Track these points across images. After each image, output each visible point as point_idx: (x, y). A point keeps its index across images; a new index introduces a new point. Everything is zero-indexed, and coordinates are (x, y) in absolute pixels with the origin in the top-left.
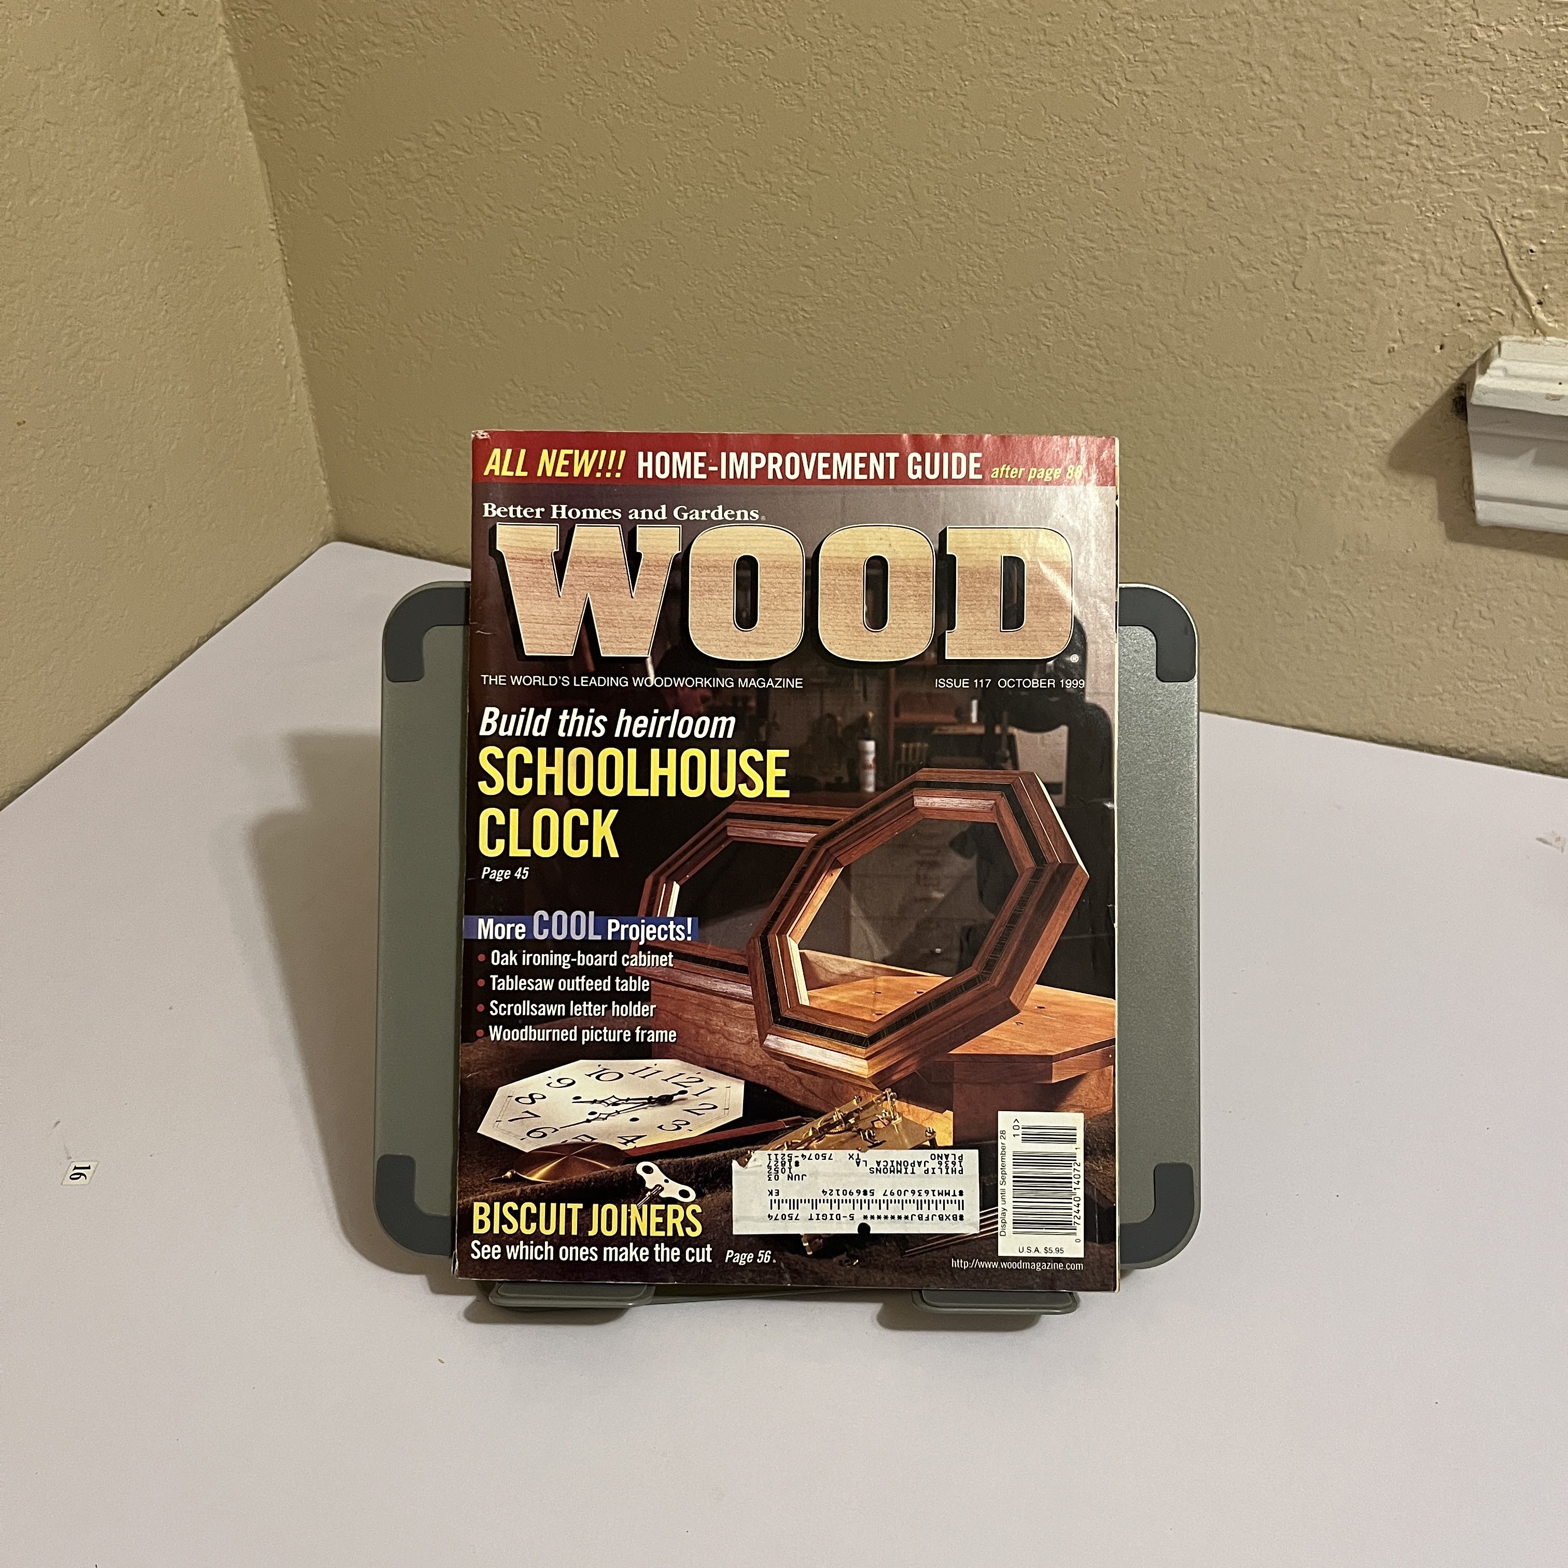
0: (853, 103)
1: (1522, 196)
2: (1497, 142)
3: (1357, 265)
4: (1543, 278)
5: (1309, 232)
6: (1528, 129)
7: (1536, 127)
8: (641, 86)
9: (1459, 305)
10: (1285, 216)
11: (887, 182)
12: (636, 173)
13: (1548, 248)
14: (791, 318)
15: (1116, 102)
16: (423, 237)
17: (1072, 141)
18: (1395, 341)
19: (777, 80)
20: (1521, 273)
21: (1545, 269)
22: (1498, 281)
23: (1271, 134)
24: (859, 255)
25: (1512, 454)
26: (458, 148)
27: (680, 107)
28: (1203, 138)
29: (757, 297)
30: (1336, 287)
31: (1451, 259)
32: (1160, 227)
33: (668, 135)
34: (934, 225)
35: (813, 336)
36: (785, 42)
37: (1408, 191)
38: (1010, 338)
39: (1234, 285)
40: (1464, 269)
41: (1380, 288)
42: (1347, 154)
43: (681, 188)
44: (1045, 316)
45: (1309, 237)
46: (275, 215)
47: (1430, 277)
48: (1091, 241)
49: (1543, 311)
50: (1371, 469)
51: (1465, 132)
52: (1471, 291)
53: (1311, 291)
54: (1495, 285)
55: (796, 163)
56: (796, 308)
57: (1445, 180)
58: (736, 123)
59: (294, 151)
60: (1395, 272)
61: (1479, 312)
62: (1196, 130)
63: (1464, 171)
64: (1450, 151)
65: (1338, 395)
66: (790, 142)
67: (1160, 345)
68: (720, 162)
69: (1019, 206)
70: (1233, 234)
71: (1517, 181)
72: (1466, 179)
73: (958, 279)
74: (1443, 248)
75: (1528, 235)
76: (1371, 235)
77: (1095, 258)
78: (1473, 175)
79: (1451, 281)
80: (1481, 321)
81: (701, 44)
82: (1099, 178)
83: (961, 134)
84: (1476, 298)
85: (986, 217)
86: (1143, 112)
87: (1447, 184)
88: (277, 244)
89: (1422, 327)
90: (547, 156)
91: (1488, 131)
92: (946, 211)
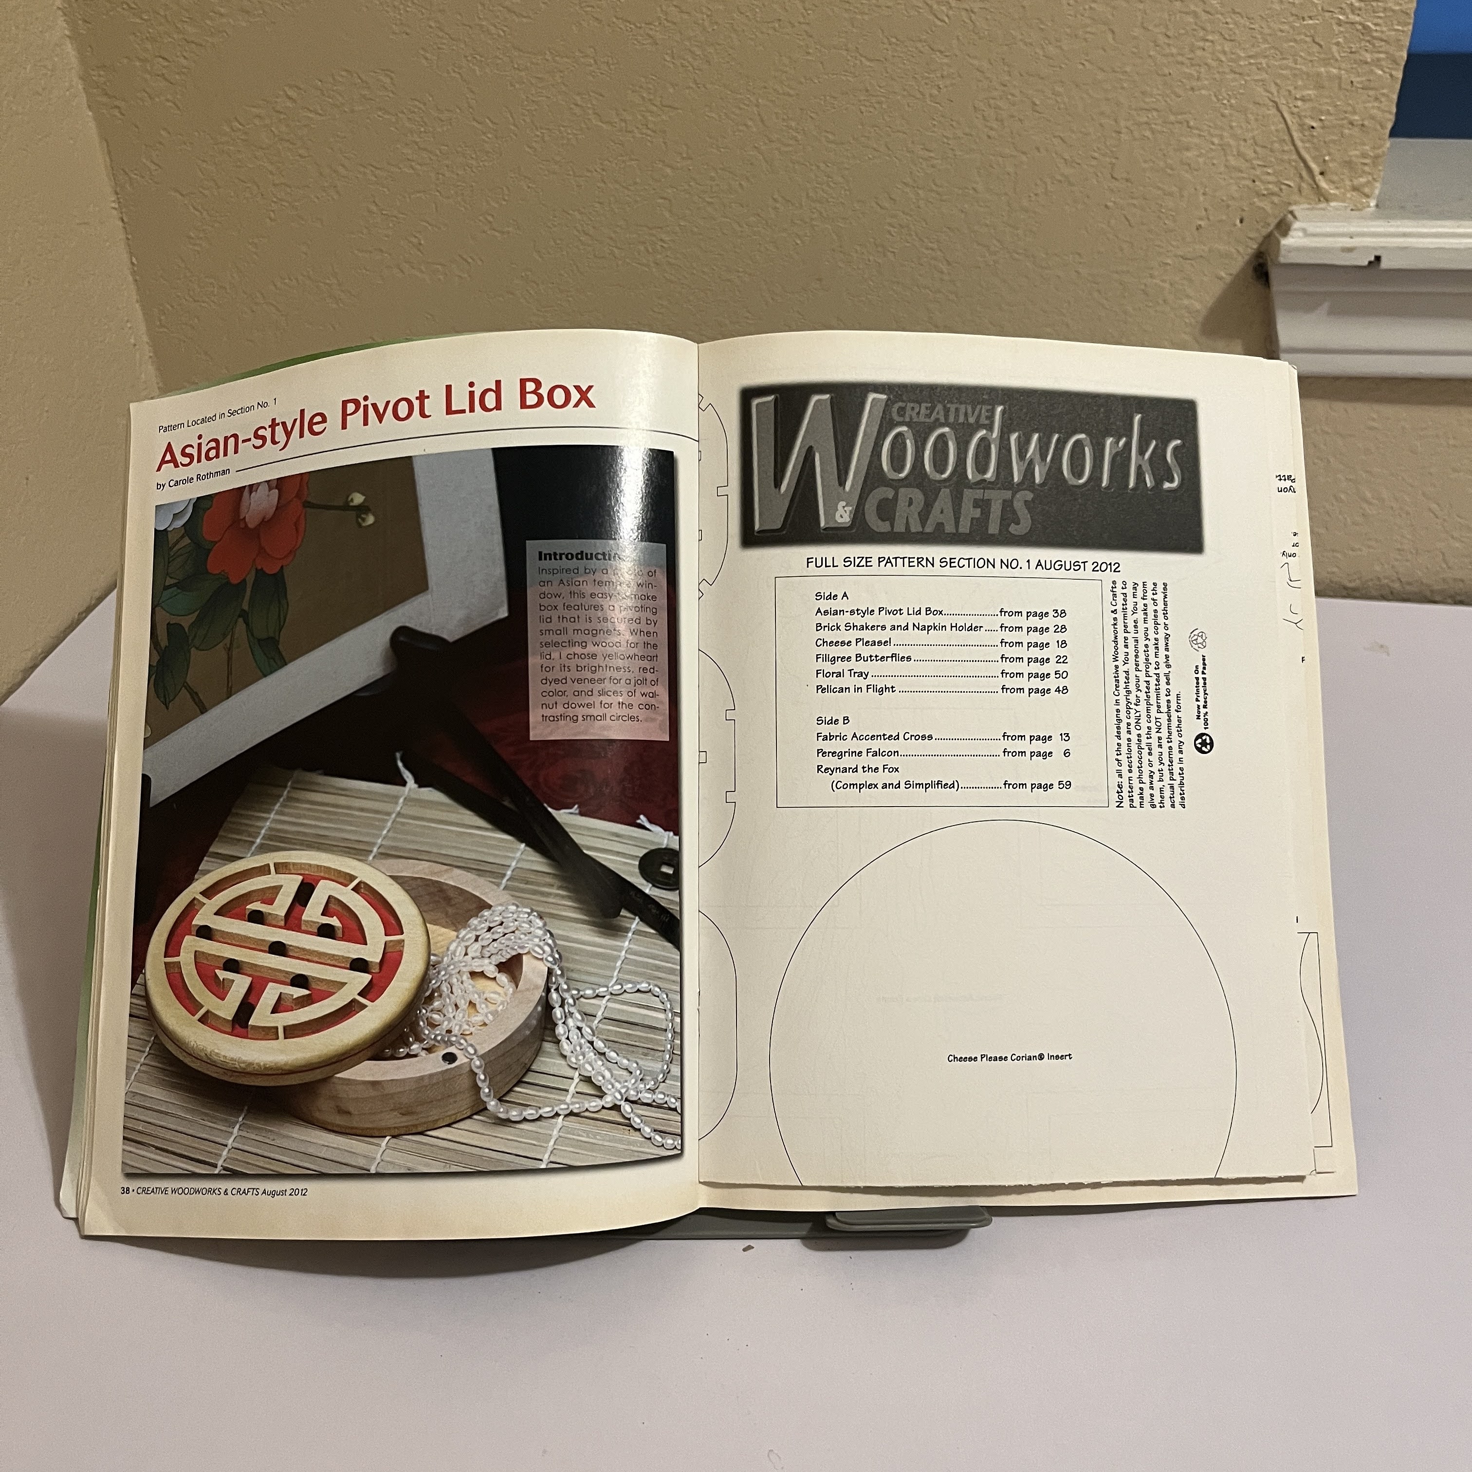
0: (703, 39)
1: (1302, 79)
2: (1279, 34)
3: (1165, 152)
4: (1325, 152)
5: (1123, 123)
6: (1304, 19)
7: (1310, 18)
9: (1254, 181)
10: (1102, 113)
11: (738, 112)
12: (492, 122)
13: (1326, 123)
14: (650, 250)
15: (946, 20)
16: (275, 202)
17: (908, 60)
18: (1201, 219)
19: (629, 22)
20: (1306, 148)
21: (1325, 142)
22: (1286, 157)
23: (1085, 40)
24: (714, 183)
25: (1310, 308)
26: (311, 111)
27: (535, 54)
28: (1025, 48)
29: (615, 232)
30: (1147, 174)
31: (1245, 140)
32: (992, 133)
33: (524, 83)
34: (784, 149)
35: (670, 264)
37: (1206, 82)
38: (858, 248)
39: (1060, 181)
40: (1258, 149)
41: (1187, 172)
42: (1152, 53)
43: (538, 133)
44: (891, 225)
45: (1124, 130)
46: (117, 193)
47: (1230, 158)
48: (930, 151)
49: (1326, 181)
50: (1186, 337)
51: (1253, 26)
52: (1265, 169)
53: (1127, 180)
54: (1282, 161)
55: (650, 100)
56: (654, 238)
57: (1237, 70)
58: (590, 65)
59: (137, 127)
60: (1198, 156)
61: (1271, 186)
62: (1021, 40)
63: (1252, 61)
64: (1240, 44)
65: (1156, 273)
66: (643, 80)
67: (995, 242)
68: (577, 105)
69: (862, 125)
70: (1057, 134)
71: (1298, 67)
72: (1254, 67)
73: (808, 196)
74: (1239, 132)
75: (1308, 114)
76: (1177, 126)
77: (933, 166)
78: (1261, 64)
79: (1247, 161)
80: (1273, 194)
82: (935, 92)
83: (808, 60)
84: (1269, 174)
85: (830, 136)
86: (971, 28)
87: (1240, 74)
88: (120, 224)
89: (1224, 204)
90: (403, 113)
91: (1272, 24)
92: (794, 134)
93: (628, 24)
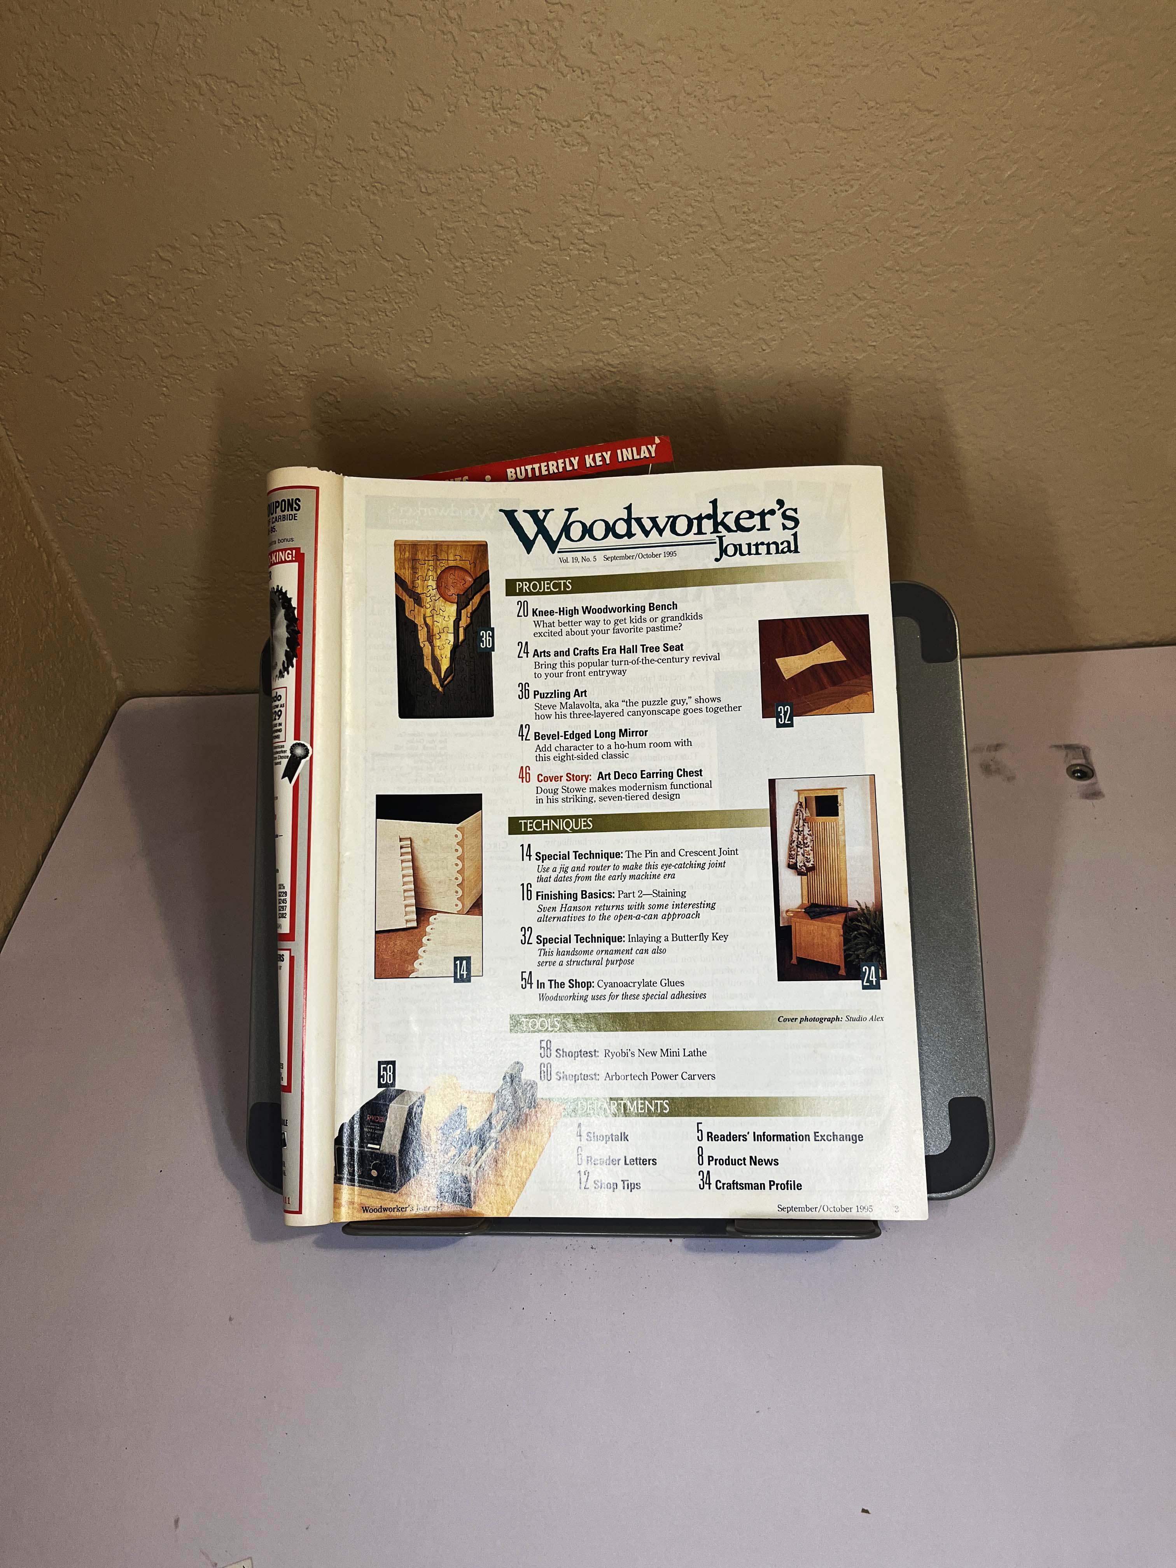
0: (644, 130)
8: (397, 158)
11: (690, 210)
12: (403, 258)
14: (597, 376)
16: (165, 377)
19: (554, 121)
24: (665, 295)
26: (191, 271)
27: (445, 173)
29: (557, 363)
33: (435, 208)
36: (561, 77)
43: (458, 264)
55: (585, 210)
56: (601, 364)
58: (513, 179)
66: (575, 187)
68: (498, 226)
77: (920, 244)
81: (463, 97)
82: (922, 158)
83: (768, 140)
85: (800, 225)
86: (966, 77)
90: (298, 260)
92: (756, 227)
93: (554, 124)
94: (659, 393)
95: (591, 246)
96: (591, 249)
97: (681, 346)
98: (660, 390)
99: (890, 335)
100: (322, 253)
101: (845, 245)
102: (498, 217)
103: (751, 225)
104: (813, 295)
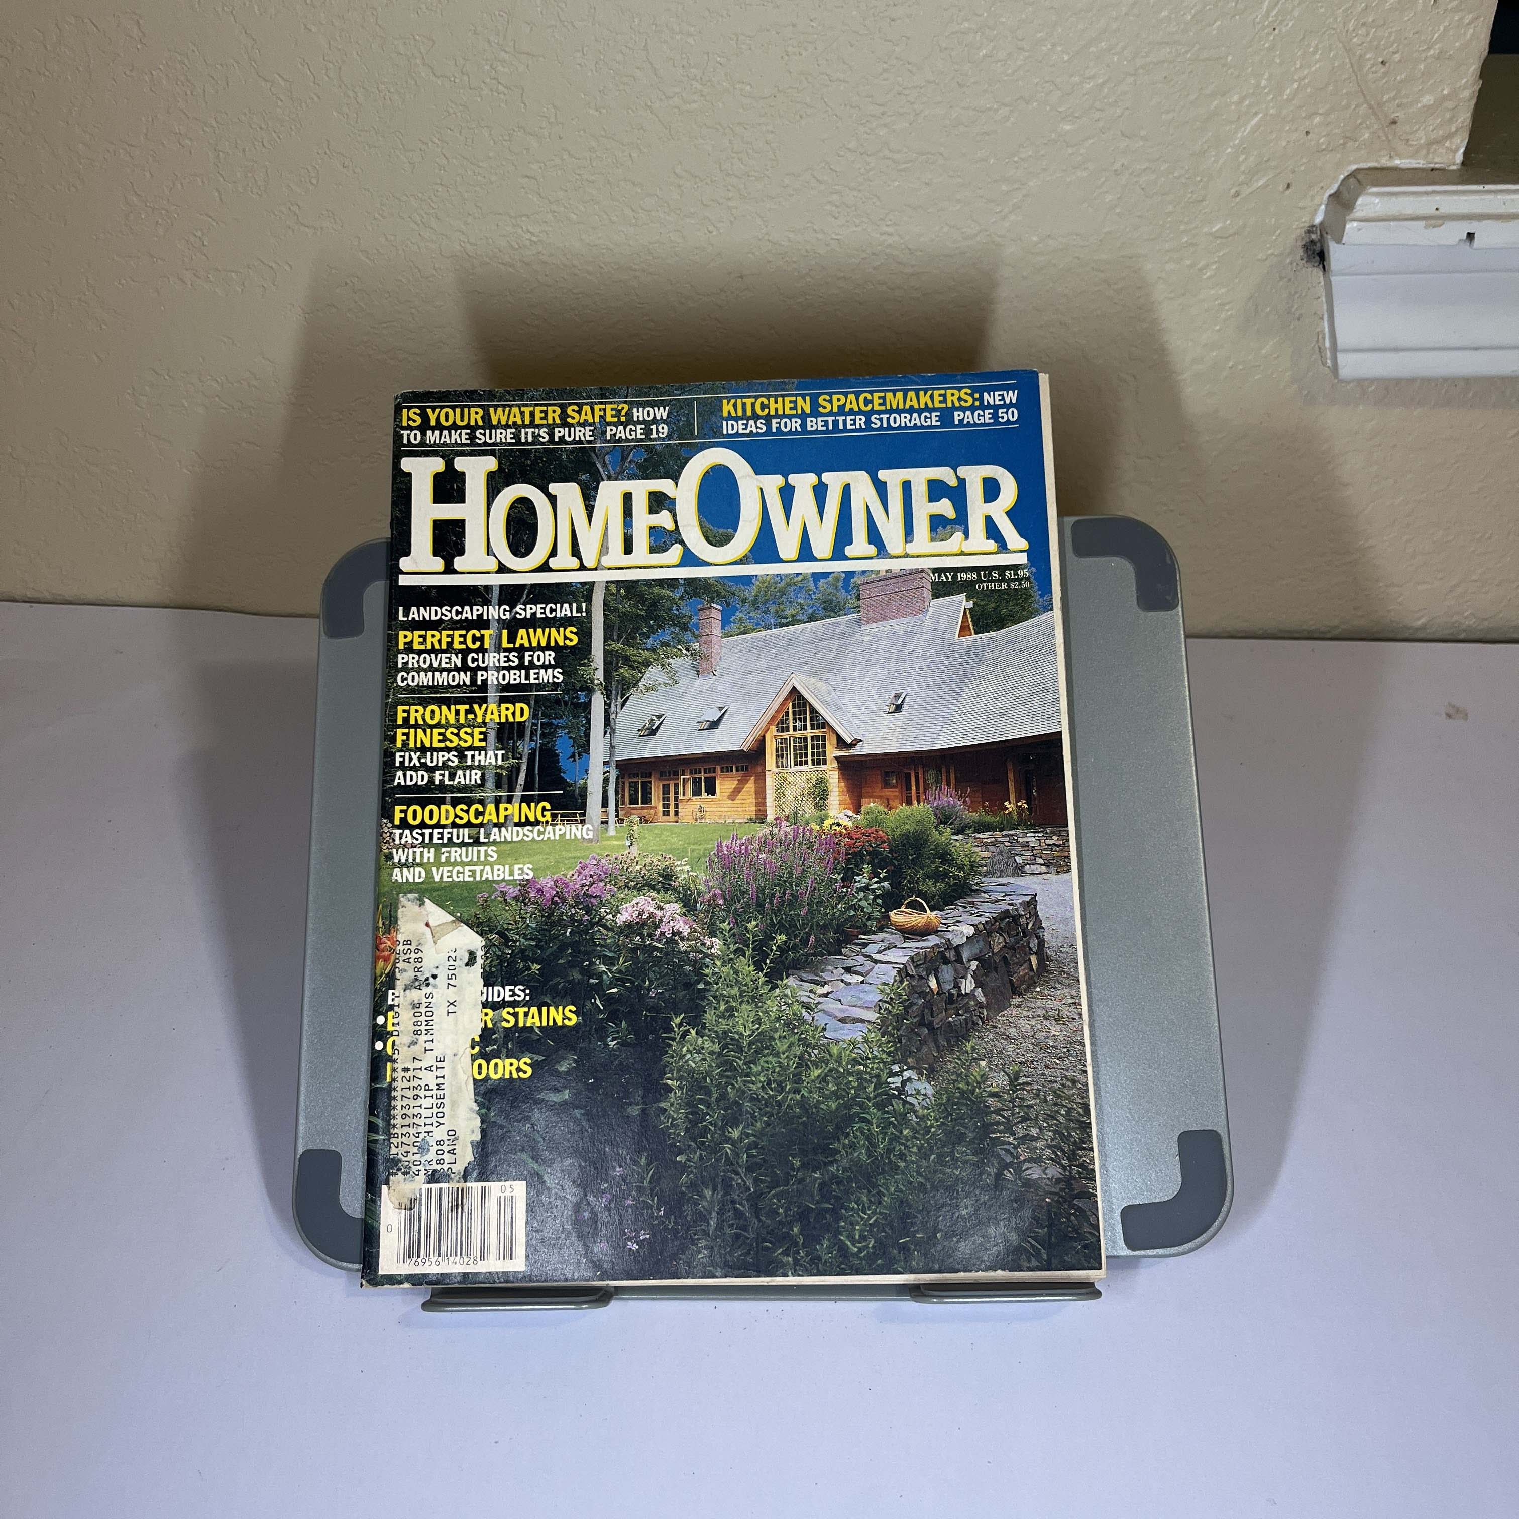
9: (1307, 133)
11: (620, 57)
12: (286, 80)
14: (514, 244)
18: (1239, 185)
24: (593, 155)
29: (466, 223)
34: (685, 107)
35: (543, 263)
38: (791, 235)
39: (1054, 140)
43: (350, 93)
44: (832, 203)
48: (881, 105)
53: (1141, 137)
55: (499, 45)
56: (519, 230)
70: (1049, 78)
77: (885, 125)
89: (1269, 164)
92: (699, 87)
94: (588, 272)
95: (506, 87)
96: (506, 91)
97: (614, 218)
98: (590, 268)
99: (857, 229)
100: (186, 62)
101: (801, 117)
102: (396, 43)
103: (693, 83)
104: (766, 172)
